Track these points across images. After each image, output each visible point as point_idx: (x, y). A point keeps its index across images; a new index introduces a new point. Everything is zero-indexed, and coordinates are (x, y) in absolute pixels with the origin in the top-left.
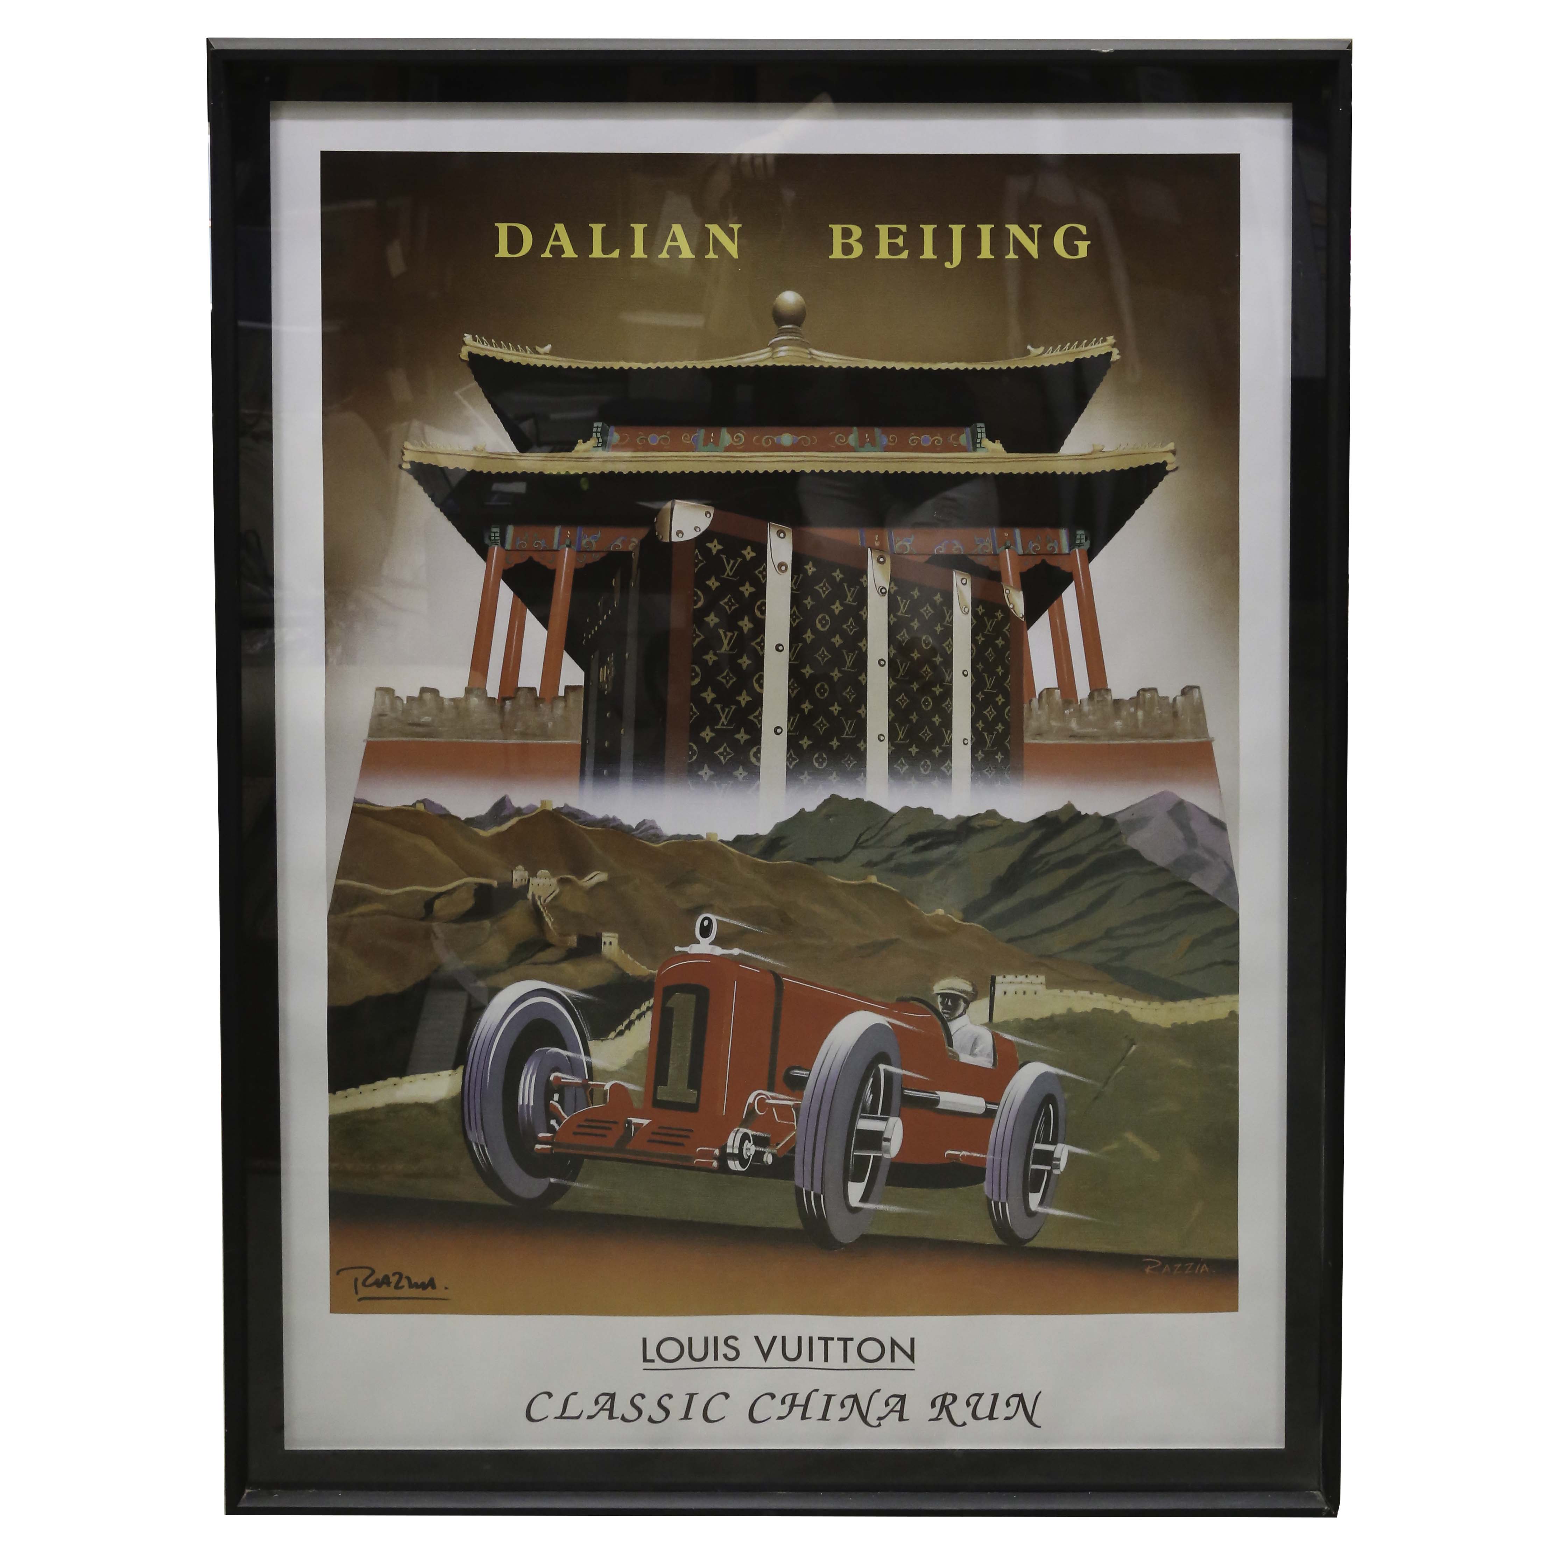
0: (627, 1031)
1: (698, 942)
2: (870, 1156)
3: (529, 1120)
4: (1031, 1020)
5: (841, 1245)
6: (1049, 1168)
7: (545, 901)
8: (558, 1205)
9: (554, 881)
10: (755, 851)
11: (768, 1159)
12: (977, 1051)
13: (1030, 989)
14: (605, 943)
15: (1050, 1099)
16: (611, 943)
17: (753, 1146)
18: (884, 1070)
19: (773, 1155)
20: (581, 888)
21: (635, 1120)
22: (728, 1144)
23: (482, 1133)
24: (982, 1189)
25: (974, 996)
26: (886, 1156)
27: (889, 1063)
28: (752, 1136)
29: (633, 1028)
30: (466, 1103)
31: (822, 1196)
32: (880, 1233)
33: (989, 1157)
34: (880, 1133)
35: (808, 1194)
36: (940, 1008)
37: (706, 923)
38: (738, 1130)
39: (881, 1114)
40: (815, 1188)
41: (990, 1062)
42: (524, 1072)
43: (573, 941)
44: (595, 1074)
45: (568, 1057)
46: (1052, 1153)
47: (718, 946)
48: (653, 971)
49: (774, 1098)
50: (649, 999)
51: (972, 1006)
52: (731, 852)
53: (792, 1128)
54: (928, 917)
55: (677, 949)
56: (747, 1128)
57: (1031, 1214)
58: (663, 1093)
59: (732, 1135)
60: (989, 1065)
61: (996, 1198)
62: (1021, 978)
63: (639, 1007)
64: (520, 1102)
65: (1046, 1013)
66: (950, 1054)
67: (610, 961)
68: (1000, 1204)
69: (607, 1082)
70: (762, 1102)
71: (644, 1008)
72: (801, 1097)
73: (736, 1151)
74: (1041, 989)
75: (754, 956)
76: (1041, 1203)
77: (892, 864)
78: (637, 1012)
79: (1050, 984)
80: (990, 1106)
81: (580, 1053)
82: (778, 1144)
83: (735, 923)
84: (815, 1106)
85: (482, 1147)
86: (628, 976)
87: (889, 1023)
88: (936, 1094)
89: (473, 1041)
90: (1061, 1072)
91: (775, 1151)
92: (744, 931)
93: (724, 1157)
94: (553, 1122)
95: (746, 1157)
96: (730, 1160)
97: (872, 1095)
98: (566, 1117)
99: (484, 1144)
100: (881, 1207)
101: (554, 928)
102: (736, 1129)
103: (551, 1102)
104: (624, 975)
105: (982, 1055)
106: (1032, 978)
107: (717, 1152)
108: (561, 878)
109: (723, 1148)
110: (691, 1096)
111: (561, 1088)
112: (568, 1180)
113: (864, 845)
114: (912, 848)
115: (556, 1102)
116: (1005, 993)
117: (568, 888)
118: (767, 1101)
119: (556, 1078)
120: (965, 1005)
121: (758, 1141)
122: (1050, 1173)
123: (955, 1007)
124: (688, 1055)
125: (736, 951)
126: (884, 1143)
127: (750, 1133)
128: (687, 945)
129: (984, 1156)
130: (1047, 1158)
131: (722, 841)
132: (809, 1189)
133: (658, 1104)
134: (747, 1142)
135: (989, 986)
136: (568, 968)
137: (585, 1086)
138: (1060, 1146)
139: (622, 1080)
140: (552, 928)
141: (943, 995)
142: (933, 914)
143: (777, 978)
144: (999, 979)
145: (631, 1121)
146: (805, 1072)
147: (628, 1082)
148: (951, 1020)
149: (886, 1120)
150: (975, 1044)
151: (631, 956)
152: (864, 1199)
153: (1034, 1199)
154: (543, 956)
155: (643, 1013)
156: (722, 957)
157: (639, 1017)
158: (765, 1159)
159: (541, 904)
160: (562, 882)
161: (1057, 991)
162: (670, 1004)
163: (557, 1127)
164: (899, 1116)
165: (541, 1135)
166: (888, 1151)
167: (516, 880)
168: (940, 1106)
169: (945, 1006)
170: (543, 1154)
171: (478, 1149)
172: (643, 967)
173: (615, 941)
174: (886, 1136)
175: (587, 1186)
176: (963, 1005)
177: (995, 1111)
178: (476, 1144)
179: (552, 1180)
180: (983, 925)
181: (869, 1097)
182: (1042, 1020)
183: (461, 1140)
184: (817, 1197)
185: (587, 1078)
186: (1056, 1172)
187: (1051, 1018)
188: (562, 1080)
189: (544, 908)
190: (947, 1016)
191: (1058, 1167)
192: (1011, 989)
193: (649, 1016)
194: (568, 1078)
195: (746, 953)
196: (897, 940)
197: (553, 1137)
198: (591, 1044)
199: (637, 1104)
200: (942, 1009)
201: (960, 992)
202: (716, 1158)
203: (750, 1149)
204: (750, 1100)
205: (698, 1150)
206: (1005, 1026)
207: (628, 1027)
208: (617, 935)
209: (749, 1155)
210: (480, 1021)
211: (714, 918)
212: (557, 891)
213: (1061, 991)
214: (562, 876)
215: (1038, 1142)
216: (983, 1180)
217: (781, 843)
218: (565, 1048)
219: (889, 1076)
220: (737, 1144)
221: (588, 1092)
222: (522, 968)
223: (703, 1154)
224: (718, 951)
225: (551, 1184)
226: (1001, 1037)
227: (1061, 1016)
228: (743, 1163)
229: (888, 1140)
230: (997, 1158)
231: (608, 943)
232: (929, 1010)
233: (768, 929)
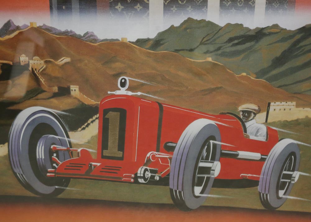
0: (87, 128)
1: (120, 89)
2: (205, 177)
3: (43, 164)
4: (287, 121)
5: (191, 210)
6: (289, 181)
7: (39, 71)
8: (60, 196)
9: (42, 62)
10: (148, 47)
11: (157, 178)
12: (258, 134)
13: (287, 108)
14: (72, 90)
15: (293, 153)
16: (75, 90)
17: (150, 173)
18: (213, 143)
19: (160, 177)
20: (57, 65)
21: (93, 164)
22: (138, 173)
23: (21, 170)
24: (257, 189)
25: (259, 111)
26: (212, 176)
27: (215, 140)
28: (150, 169)
29: (89, 126)
30: (11, 158)
31: (182, 192)
32: (209, 205)
33: (261, 176)
34: (210, 168)
35: (176, 191)
36: (241, 117)
37: (123, 81)
38: (143, 167)
39: (211, 160)
40: (179, 189)
41: (264, 139)
42: (38, 145)
43: (55, 89)
44: (73, 146)
45: (59, 139)
46: (291, 175)
47: (130, 91)
48: (98, 103)
49: (159, 155)
50: (96, 114)
51: (257, 115)
52: (135, 47)
53: (168, 166)
54: (237, 77)
55: (109, 92)
56: (147, 166)
57: (279, 198)
58: (106, 153)
59: (140, 169)
60: (264, 140)
61: (263, 192)
62: (283, 103)
63: (92, 117)
64: (38, 157)
65: (294, 118)
66: (245, 136)
67: (75, 98)
68: (265, 195)
69: (79, 149)
70: (153, 157)
71: (94, 118)
72: (172, 154)
73: (142, 175)
74: (293, 108)
75: (148, 95)
76: (284, 194)
77: (220, 52)
78: (91, 120)
79: (297, 106)
80: (263, 157)
81: (65, 137)
82: (161, 173)
83: (139, 80)
84: (179, 157)
85: (22, 175)
86: (86, 105)
87: (215, 123)
88: (237, 152)
89: (11, 133)
90: (299, 143)
91: (160, 175)
92: (143, 85)
93: (136, 178)
94: (54, 165)
95: (146, 178)
96: (139, 178)
97: (206, 153)
98: (60, 162)
99: (22, 173)
100: (209, 196)
101: (45, 84)
102: (142, 167)
103: (53, 157)
104: (83, 104)
105: (261, 136)
106: (289, 103)
107: (133, 176)
108: (46, 61)
109: (136, 174)
110: (120, 154)
111: (57, 152)
112: (64, 187)
113: (206, 42)
114: (231, 44)
115: (55, 157)
116: (275, 110)
117: (50, 65)
118: (156, 156)
119: (54, 148)
120: (254, 115)
121: (152, 171)
122: (290, 183)
123: (249, 116)
124: (117, 138)
125: (139, 93)
126: (211, 172)
127: (148, 168)
128: (114, 91)
129: (259, 176)
130: (289, 177)
131: (130, 42)
132: (176, 189)
133: (103, 157)
134: (147, 172)
135: (267, 107)
136: (54, 101)
137: (68, 150)
138: (296, 172)
139: (87, 148)
140: (44, 84)
141: (243, 111)
142: (240, 75)
143: (160, 105)
144: (272, 104)
145: (92, 164)
146: (174, 144)
147: (89, 148)
148: (246, 122)
149: (213, 162)
150: (258, 132)
151: (86, 96)
152: (202, 192)
153: (281, 193)
154: (40, 96)
155: (94, 120)
156: (132, 96)
157: (92, 122)
158: (155, 178)
159: (37, 72)
160: (46, 62)
161: (301, 109)
162: (106, 117)
163: (57, 167)
164: (219, 161)
165: (49, 170)
166: (213, 174)
167: (22, 61)
168: (239, 157)
169: (244, 116)
170: (51, 177)
171: (20, 176)
172: (92, 101)
173: (77, 89)
174: (212, 169)
175: (73, 189)
176: (253, 115)
177: (266, 159)
178: (19, 174)
179: (57, 187)
180: (265, 80)
181: (205, 153)
182: (292, 121)
183: (11, 172)
184: (180, 192)
185: (69, 147)
186: (293, 182)
187: (297, 120)
188: (57, 148)
189: (39, 74)
190: (245, 120)
191: (294, 180)
192: (278, 108)
193: (97, 121)
194: (59, 147)
195: (144, 94)
196: (221, 87)
197: (55, 171)
198: (70, 133)
199: (94, 157)
200: (243, 117)
201: (252, 110)
202: (132, 178)
203: (149, 174)
204: (148, 155)
205: (124, 175)
206: (274, 124)
207: (87, 126)
208: (78, 87)
209: (148, 176)
210: (13, 124)
211: (127, 78)
212: (45, 66)
213: (303, 109)
214: (47, 60)
215: (285, 170)
216: (258, 185)
217: (161, 43)
218: (57, 135)
219: (215, 146)
220: (142, 172)
221: (70, 154)
222: (31, 101)
223: (126, 177)
224: (130, 93)
225: (56, 188)
226: (271, 128)
227: (302, 119)
228: (145, 179)
229: (214, 170)
230: (265, 177)
231: (73, 90)
232: (236, 118)
233: (155, 83)
